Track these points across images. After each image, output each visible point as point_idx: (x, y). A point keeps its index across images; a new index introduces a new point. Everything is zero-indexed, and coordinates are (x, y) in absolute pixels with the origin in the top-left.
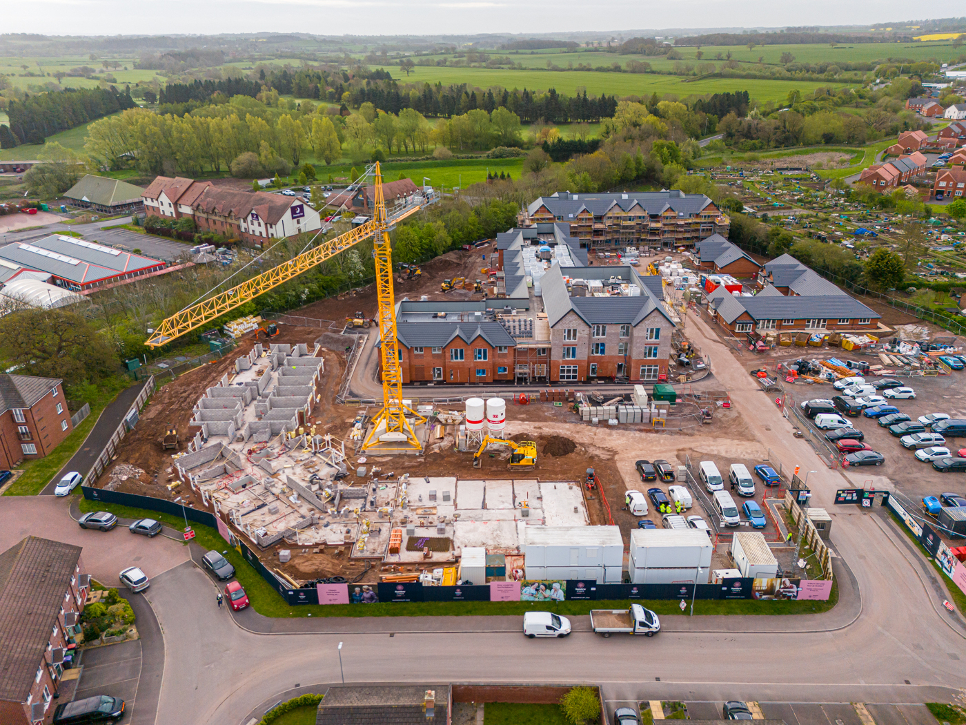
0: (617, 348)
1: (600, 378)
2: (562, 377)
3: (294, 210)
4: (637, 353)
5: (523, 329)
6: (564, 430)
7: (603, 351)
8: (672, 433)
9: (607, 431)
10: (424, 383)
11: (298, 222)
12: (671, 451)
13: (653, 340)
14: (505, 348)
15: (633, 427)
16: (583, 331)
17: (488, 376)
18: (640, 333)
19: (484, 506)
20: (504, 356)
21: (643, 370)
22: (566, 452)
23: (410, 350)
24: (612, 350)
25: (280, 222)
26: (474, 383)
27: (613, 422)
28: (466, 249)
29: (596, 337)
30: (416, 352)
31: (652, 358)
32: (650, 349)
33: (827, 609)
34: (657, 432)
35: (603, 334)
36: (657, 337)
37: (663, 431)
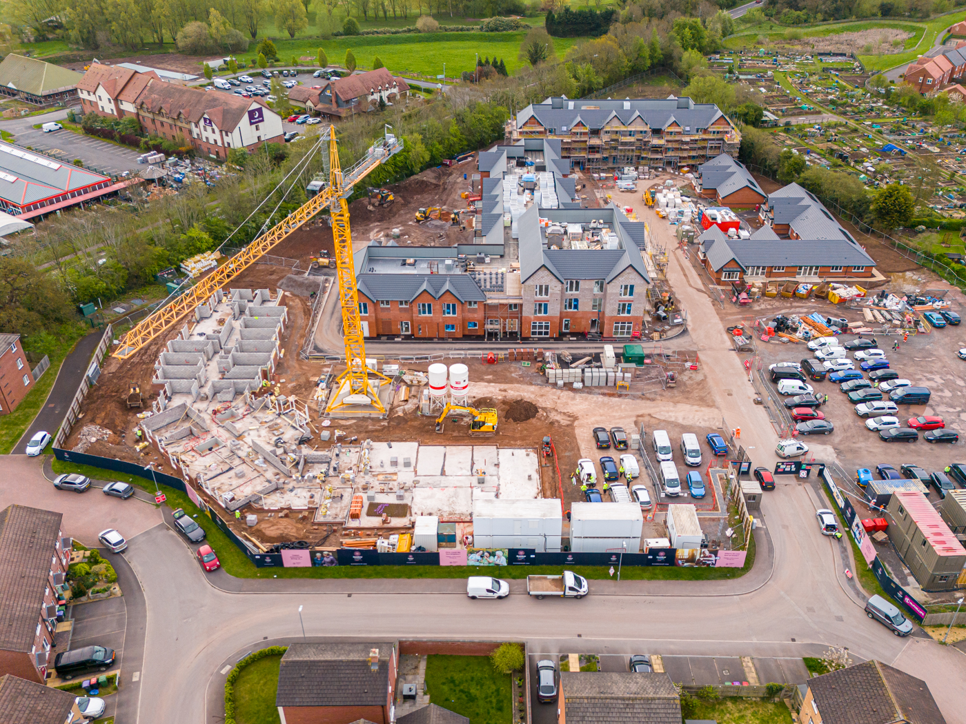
0: (591, 303)
1: (573, 334)
2: (534, 333)
3: (251, 114)
4: (610, 310)
5: (494, 283)
6: (527, 392)
7: (576, 307)
8: (634, 397)
9: (571, 394)
10: (391, 337)
11: (257, 129)
12: (630, 416)
13: (627, 297)
14: (475, 303)
15: (597, 390)
16: (555, 288)
17: (458, 332)
18: (614, 289)
19: (443, 473)
20: (474, 311)
21: (617, 328)
22: (527, 418)
23: (375, 304)
24: (586, 306)
25: (237, 129)
26: (443, 339)
27: (578, 385)
28: (446, 165)
29: (569, 292)
30: (382, 306)
31: (626, 315)
32: (624, 305)
33: (740, 575)
34: (620, 396)
35: (577, 289)
36: (631, 294)
37: (626, 395)
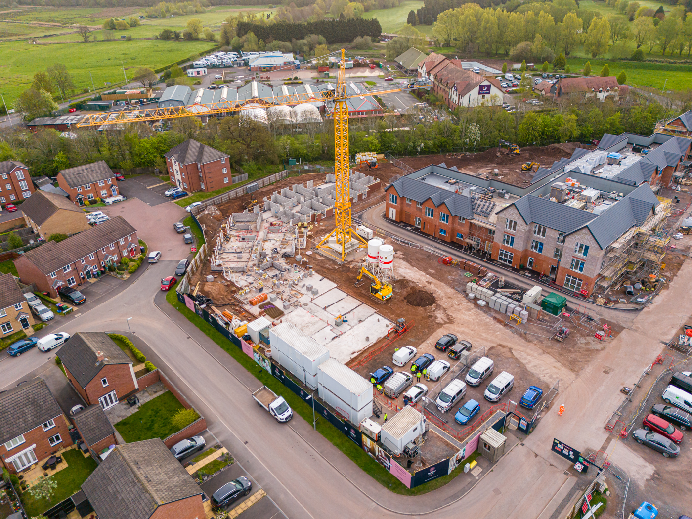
0: (553, 251)
1: (531, 272)
2: (501, 259)
3: (481, 88)
4: (565, 262)
5: (484, 209)
7: (540, 250)
8: (516, 332)
9: (472, 306)
10: (406, 225)
11: (483, 97)
12: (491, 341)
13: (581, 255)
14: (464, 219)
15: (493, 314)
16: (522, 227)
17: (447, 237)
18: (571, 243)
20: (462, 225)
21: (568, 280)
24: (548, 252)
25: (468, 95)
26: (434, 238)
27: (482, 303)
29: (536, 235)
30: (407, 202)
31: (578, 271)
32: (578, 262)
34: (506, 325)
35: (543, 235)
36: (585, 254)
37: (511, 327)
